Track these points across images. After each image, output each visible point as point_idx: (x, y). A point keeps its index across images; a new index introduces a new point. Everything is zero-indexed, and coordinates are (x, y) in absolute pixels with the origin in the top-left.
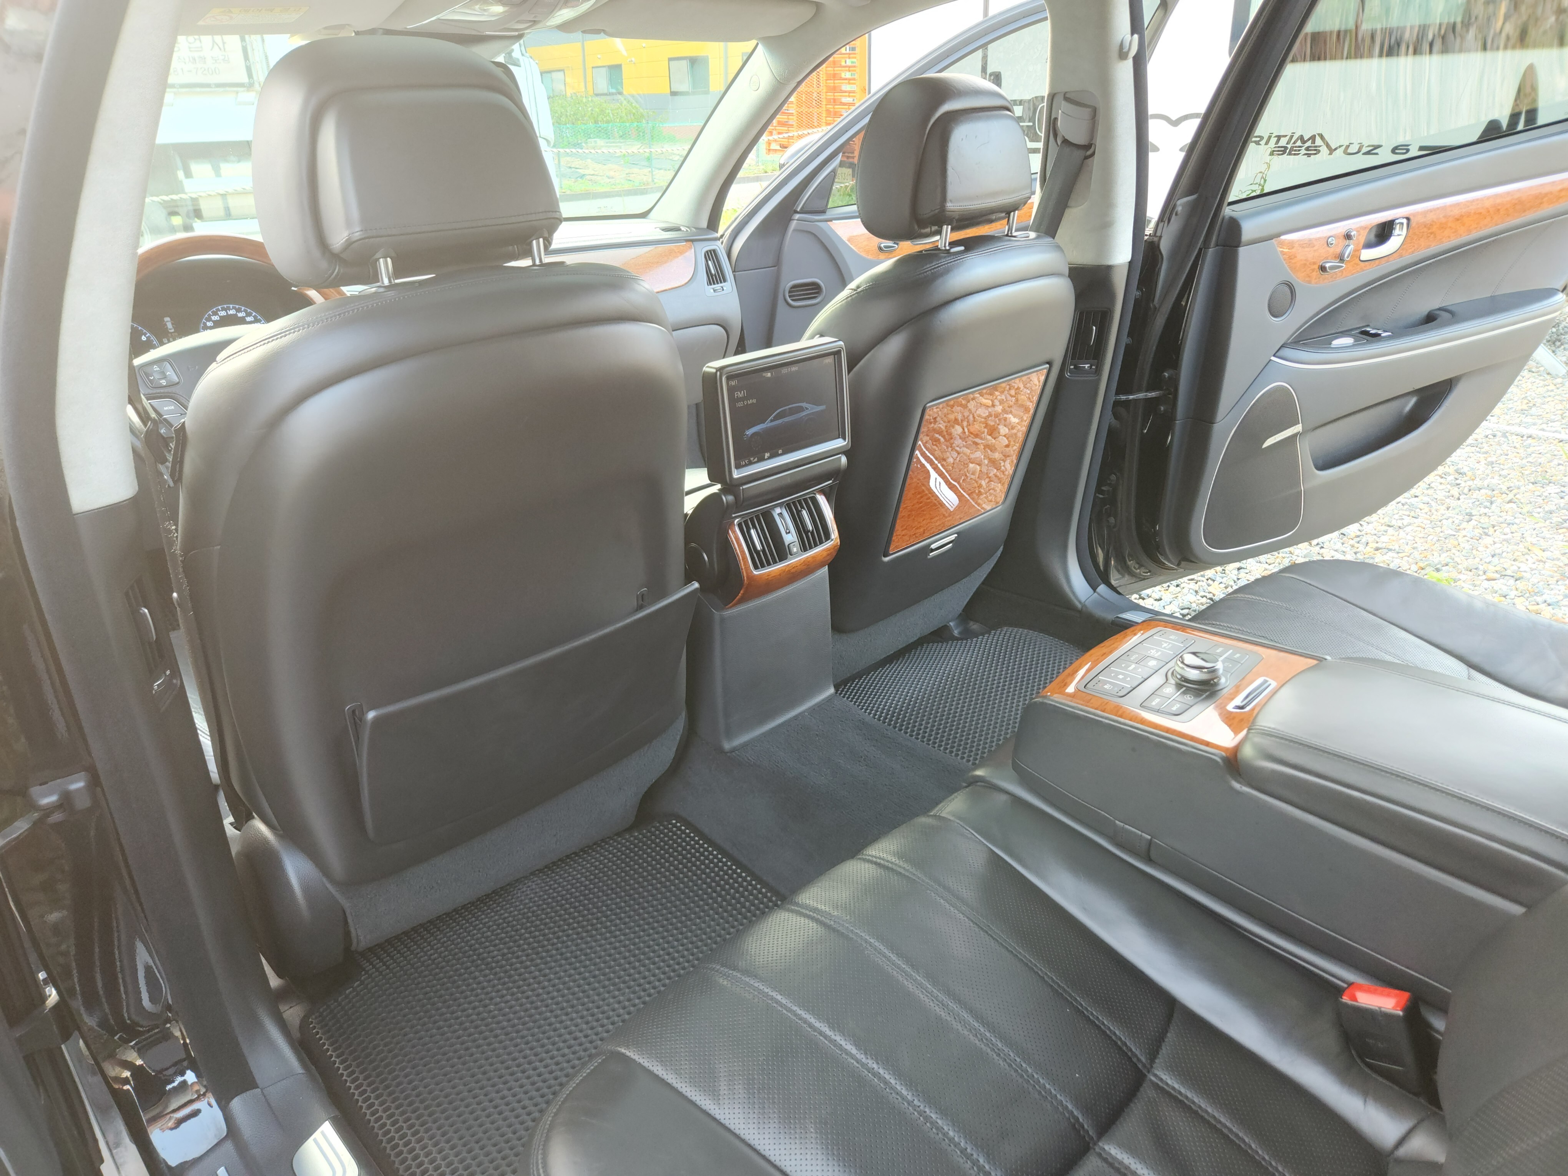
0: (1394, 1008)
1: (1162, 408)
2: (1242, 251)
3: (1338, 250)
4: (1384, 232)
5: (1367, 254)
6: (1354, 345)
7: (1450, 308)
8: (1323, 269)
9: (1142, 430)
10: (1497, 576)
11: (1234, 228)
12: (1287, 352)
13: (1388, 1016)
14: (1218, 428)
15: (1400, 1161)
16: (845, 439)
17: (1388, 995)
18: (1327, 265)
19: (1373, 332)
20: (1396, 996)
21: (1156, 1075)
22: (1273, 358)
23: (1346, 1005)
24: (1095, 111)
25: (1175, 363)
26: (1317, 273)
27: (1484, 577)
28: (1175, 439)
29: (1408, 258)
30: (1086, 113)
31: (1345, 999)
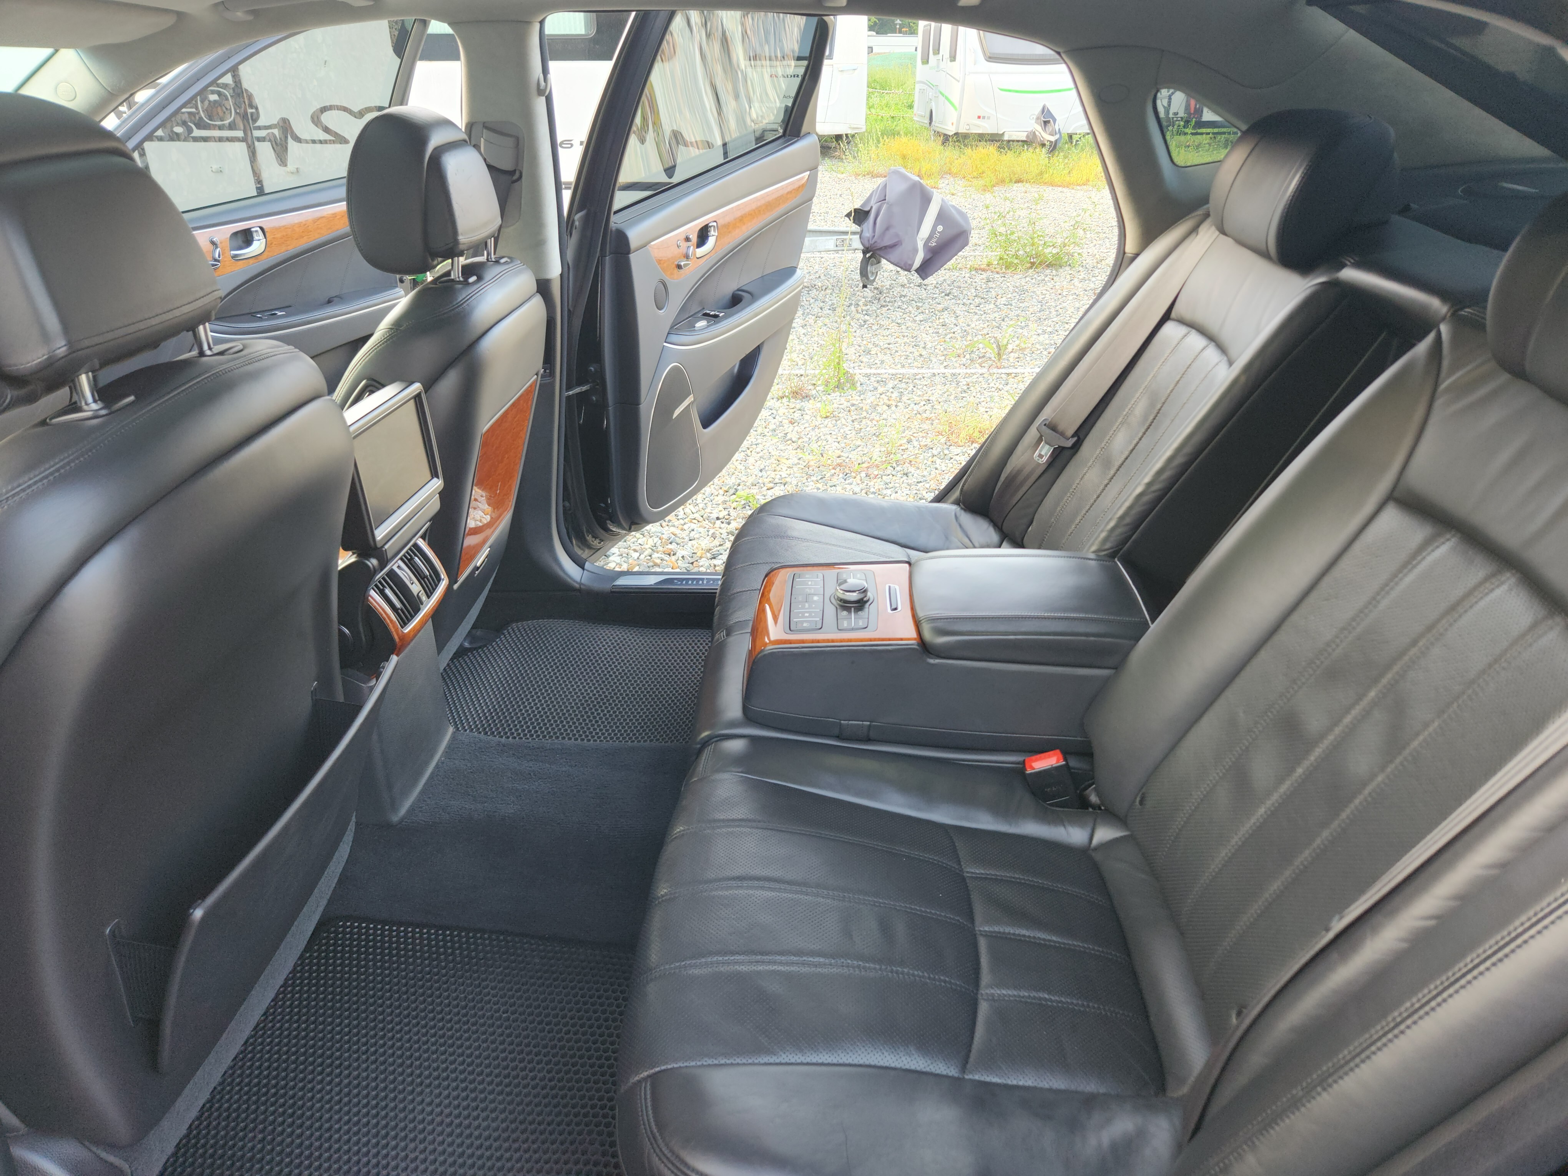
0: (1058, 761)
1: (594, 398)
2: (633, 257)
3: (685, 251)
4: (703, 235)
5: (701, 251)
6: (708, 326)
7: (744, 288)
8: (679, 267)
9: (579, 421)
10: (772, 485)
11: (621, 239)
12: (673, 338)
13: (1057, 769)
14: (643, 407)
15: (1096, 849)
16: (438, 477)
17: (1049, 757)
18: (682, 264)
19: (712, 313)
20: (1054, 755)
21: (967, 872)
22: (665, 344)
23: (1031, 774)
24: (517, 139)
25: (598, 358)
26: (676, 270)
27: (765, 488)
28: (611, 421)
29: (721, 252)
30: (510, 142)
31: (1029, 771)
